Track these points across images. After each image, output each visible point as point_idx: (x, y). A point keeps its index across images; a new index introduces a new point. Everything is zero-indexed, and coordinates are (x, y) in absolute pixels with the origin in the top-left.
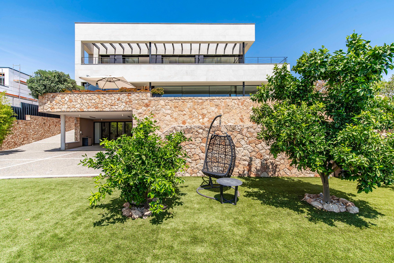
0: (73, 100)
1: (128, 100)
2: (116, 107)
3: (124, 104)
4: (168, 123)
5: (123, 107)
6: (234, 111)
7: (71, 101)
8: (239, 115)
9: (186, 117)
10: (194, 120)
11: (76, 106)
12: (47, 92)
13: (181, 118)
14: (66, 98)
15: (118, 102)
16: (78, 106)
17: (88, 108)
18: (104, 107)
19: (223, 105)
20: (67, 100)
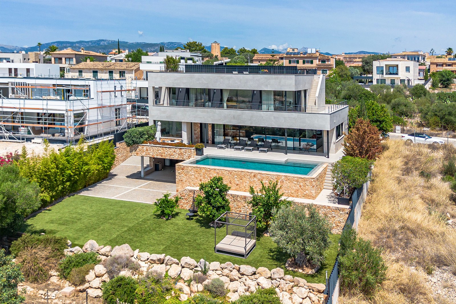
0: (149, 150)
1: (180, 153)
2: (173, 156)
3: (178, 155)
4: (193, 180)
5: (177, 157)
6: (226, 177)
7: (147, 150)
8: (229, 180)
9: (202, 178)
10: (206, 180)
11: (150, 154)
12: (134, 144)
13: (199, 178)
14: (144, 148)
15: (174, 153)
16: (151, 154)
17: (157, 156)
18: (166, 156)
19: (221, 173)
20: (145, 149)
